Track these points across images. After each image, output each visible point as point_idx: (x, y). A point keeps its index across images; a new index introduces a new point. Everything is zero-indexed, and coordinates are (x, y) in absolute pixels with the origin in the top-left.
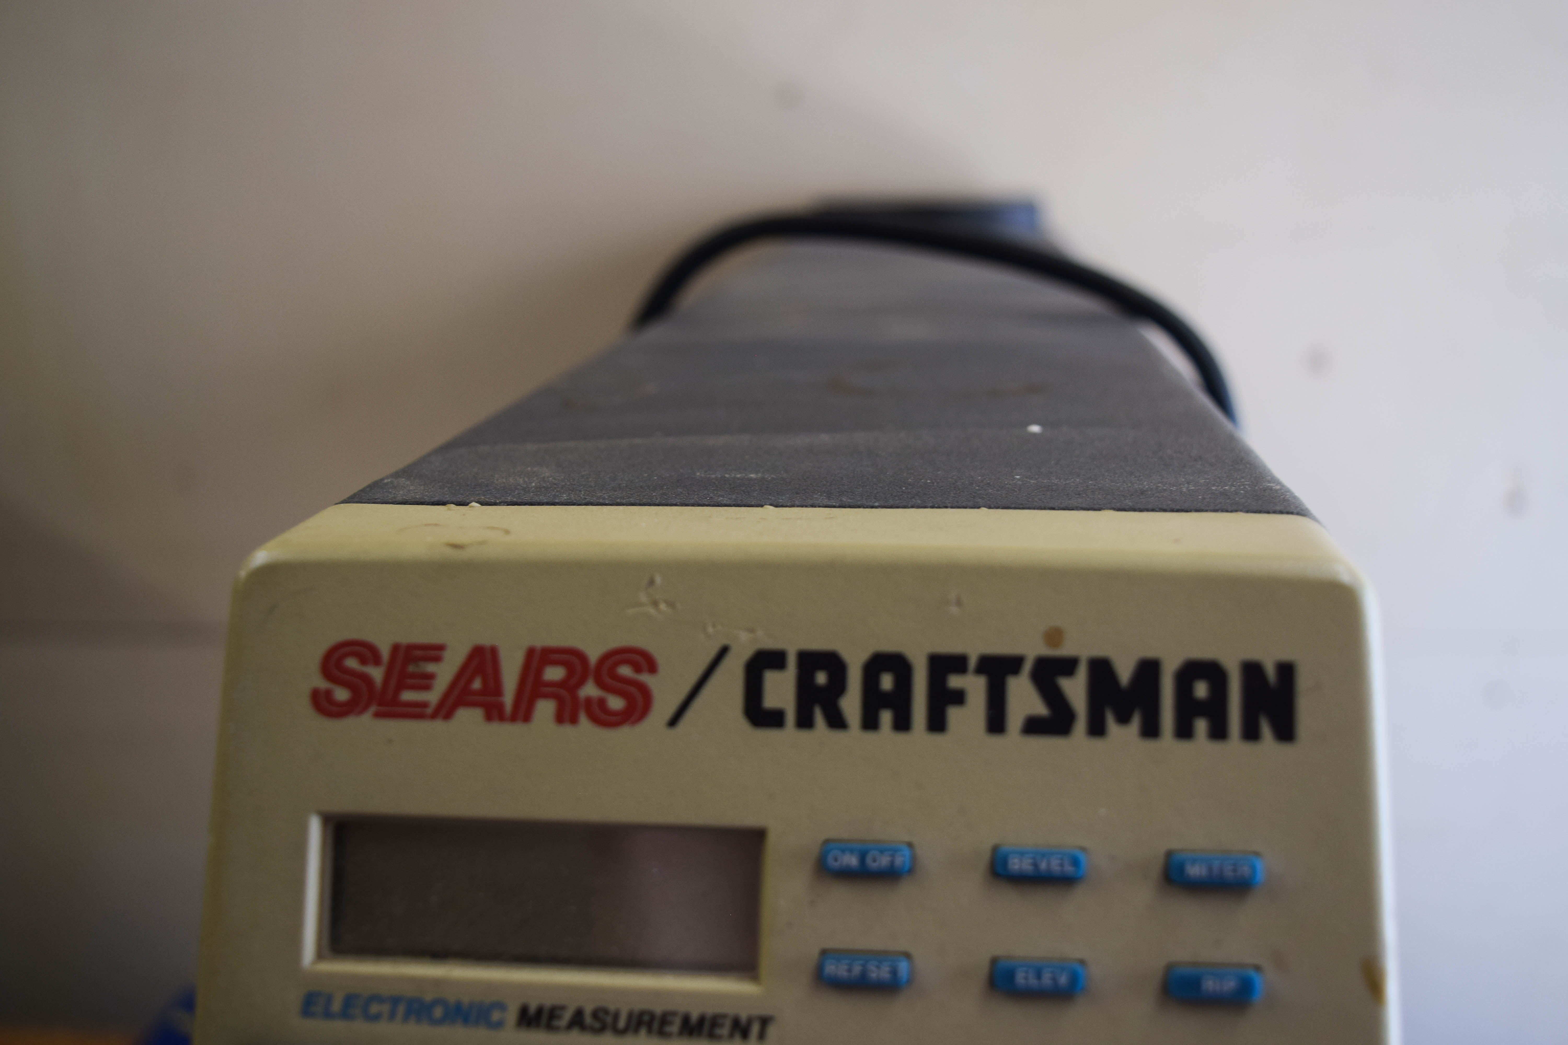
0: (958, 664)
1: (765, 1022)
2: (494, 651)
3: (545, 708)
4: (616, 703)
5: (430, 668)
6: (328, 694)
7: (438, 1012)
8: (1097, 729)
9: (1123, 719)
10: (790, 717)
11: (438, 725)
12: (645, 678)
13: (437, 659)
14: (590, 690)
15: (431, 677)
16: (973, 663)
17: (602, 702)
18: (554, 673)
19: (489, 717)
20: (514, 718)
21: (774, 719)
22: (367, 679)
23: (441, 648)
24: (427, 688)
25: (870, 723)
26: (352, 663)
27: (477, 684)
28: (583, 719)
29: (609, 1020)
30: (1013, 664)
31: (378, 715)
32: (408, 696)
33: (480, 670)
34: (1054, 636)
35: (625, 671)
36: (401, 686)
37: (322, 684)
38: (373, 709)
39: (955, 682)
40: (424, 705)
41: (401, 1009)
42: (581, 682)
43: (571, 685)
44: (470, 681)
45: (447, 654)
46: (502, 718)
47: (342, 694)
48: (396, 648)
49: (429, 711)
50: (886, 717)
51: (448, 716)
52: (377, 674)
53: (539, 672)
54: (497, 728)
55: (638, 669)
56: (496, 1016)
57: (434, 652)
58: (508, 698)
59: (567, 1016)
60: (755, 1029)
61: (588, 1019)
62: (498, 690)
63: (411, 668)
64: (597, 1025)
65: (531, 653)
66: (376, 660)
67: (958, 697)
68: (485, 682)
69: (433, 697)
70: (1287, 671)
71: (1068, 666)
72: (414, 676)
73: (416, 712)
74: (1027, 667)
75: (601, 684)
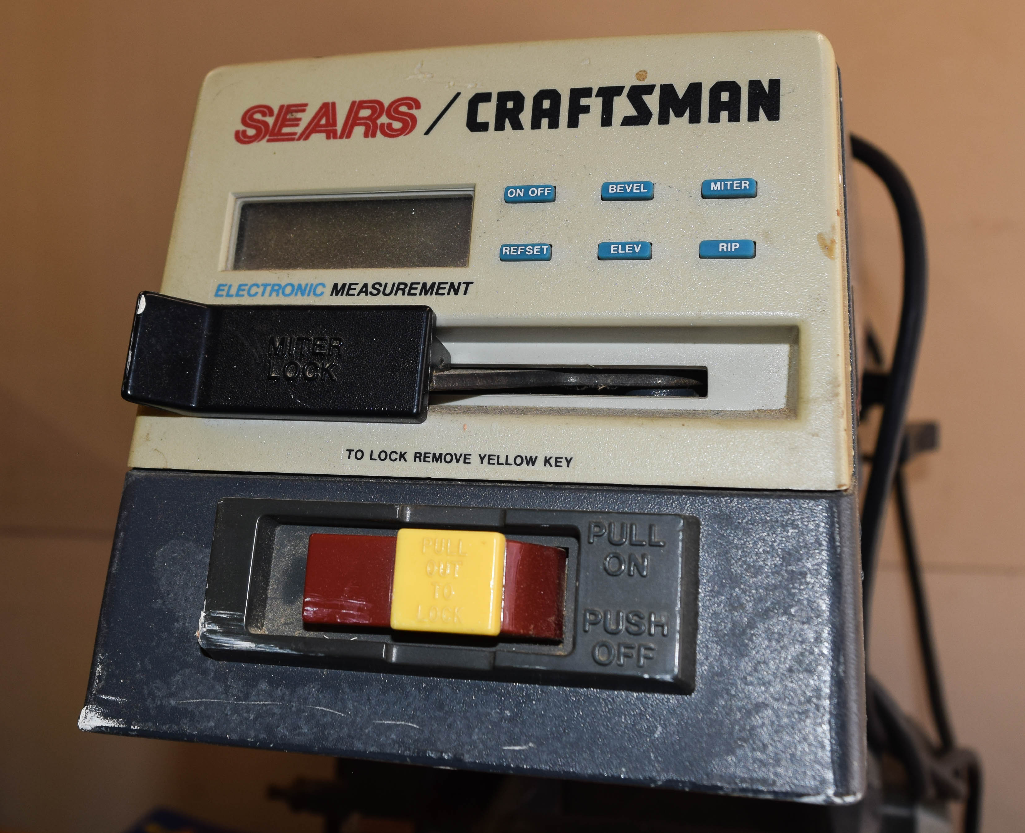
0: (587, 92)
1: (468, 284)
2: (334, 104)
3: (359, 131)
4: (397, 125)
5: (299, 115)
6: (244, 132)
7: (288, 290)
8: (664, 120)
9: (679, 114)
10: (492, 126)
11: (302, 142)
12: (414, 112)
13: (304, 111)
14: (384, 119)
15: (300, 119)
16: (594, 92)
17: (390, 125)
18: (365, 113)
19: (328, 138)
20: (341, 137)
21: (484, 127)
22: (266, 124)
23: (306, 105)
24: (297, 125)
25: (536, 125)
26: (258, 116)
27: (323, 122)
28: (379, 133)
29: (382, 289)
30: (618, 91)
31: (269, 141)
32: (285, 130)
33: (326, 114)
34: (641, 75)
35: (403, 109)
36: (283, 125)
37: (241, 128)
38: (267, 137)
39: (584, 101)
40: (295, 134)
41: (269, 289)
42: (379, 116)
43: (373, 119)
44: (320, 119)
45: (308, 108)
46: (335, 137)
47: (251, 132)
48: (282, 107)
49: (297, 137)
50: (545, 122)
51: (306, 138)
52: (270, 120)
53: (357, 112)
54: (332, 141)
55: (410, 107)
56: (319, 290)
57: (302, 107)
58: (339, 128)
59: (358, 288)
60: (463, 287)
61: (370, 289)
62: (335, 124)
63: (289, 116)
64: (375, 292)
65: (353, 103)
66: (271, 113)
67: (586, 109)
68: (327, 120)
69: (299, 130)
70: (775, 84)
71: (649, 89)
72: (290, 120)
73: (290, 137)
74: (626, 91)
75: (390, 116)
